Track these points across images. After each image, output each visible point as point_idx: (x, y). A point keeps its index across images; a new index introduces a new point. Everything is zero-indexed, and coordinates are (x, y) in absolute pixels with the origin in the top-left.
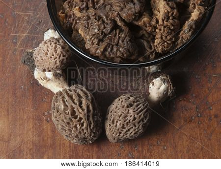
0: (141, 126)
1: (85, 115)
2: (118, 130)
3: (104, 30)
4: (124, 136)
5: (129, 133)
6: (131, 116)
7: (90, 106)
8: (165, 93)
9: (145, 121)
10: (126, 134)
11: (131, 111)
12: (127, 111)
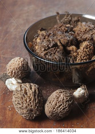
0: (67, 105)
1: (33, 93)
2: (53, 106)
3: (49, 45)
4: (56, 110)
5: (59, 108)
6: (61, 98)
7: (37, 90)
8: (83, 95)
9: (70, 103)
10: (58, 109)
11: (62, 95)
12: (59, 95)
